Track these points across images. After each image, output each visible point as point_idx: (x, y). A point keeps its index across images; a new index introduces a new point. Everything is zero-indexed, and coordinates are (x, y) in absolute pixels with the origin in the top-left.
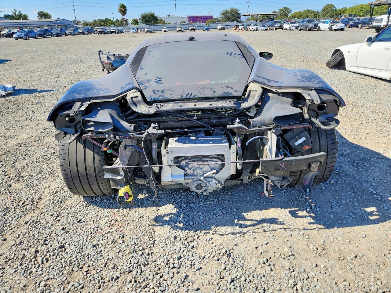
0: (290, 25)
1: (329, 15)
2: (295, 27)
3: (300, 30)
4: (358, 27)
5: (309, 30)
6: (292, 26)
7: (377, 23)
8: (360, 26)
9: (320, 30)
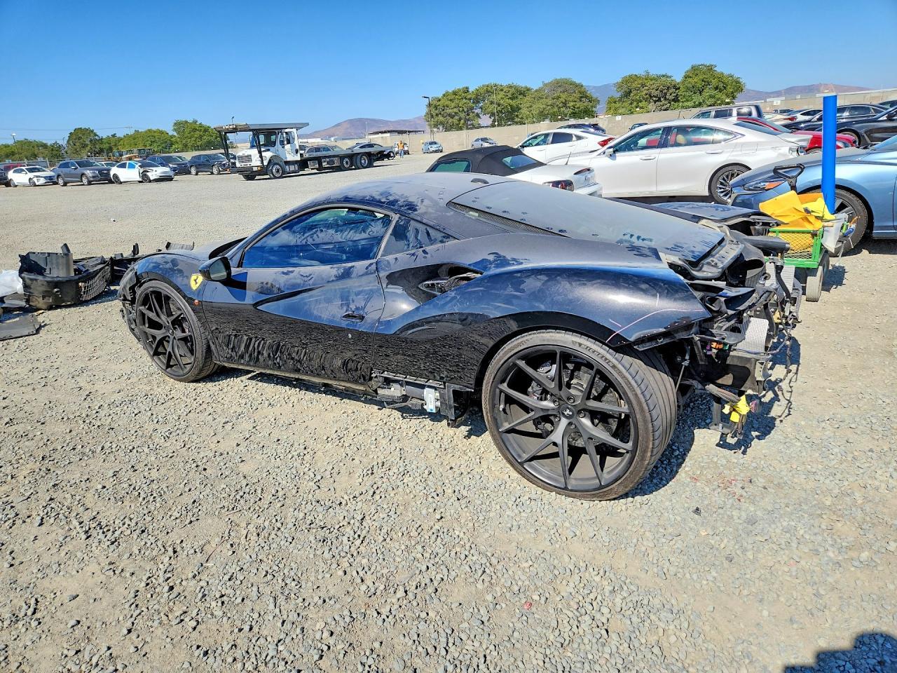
0: (31, 175)
1: (89, 152)
2: (45, 178)
3: (65, 184)
4: (189, 173)
5: (90, 183)
6: (37, 177)
7: (243, 164)
8: (193, 171)
9: (121, 183)
